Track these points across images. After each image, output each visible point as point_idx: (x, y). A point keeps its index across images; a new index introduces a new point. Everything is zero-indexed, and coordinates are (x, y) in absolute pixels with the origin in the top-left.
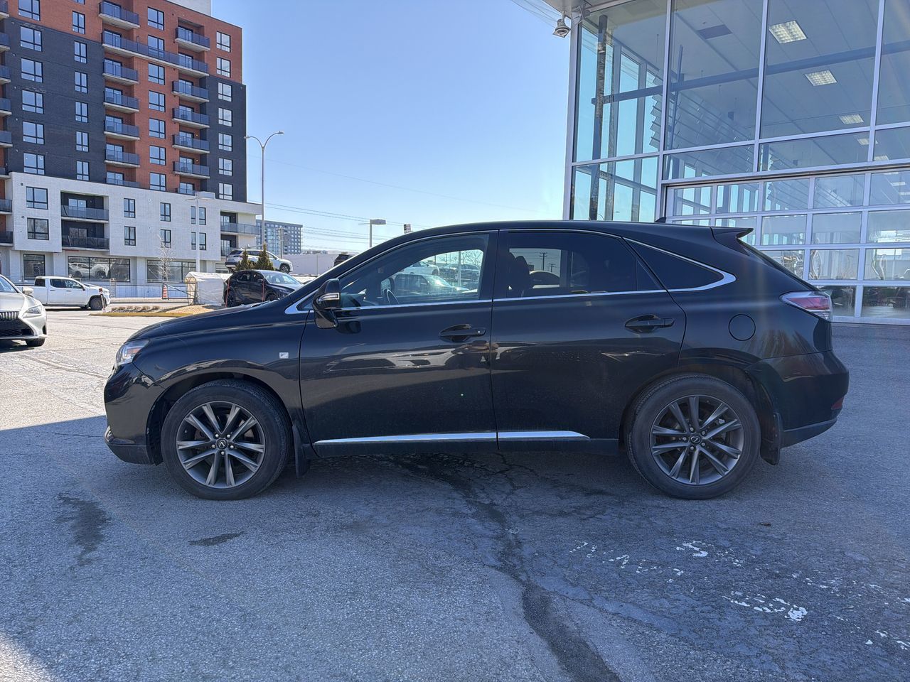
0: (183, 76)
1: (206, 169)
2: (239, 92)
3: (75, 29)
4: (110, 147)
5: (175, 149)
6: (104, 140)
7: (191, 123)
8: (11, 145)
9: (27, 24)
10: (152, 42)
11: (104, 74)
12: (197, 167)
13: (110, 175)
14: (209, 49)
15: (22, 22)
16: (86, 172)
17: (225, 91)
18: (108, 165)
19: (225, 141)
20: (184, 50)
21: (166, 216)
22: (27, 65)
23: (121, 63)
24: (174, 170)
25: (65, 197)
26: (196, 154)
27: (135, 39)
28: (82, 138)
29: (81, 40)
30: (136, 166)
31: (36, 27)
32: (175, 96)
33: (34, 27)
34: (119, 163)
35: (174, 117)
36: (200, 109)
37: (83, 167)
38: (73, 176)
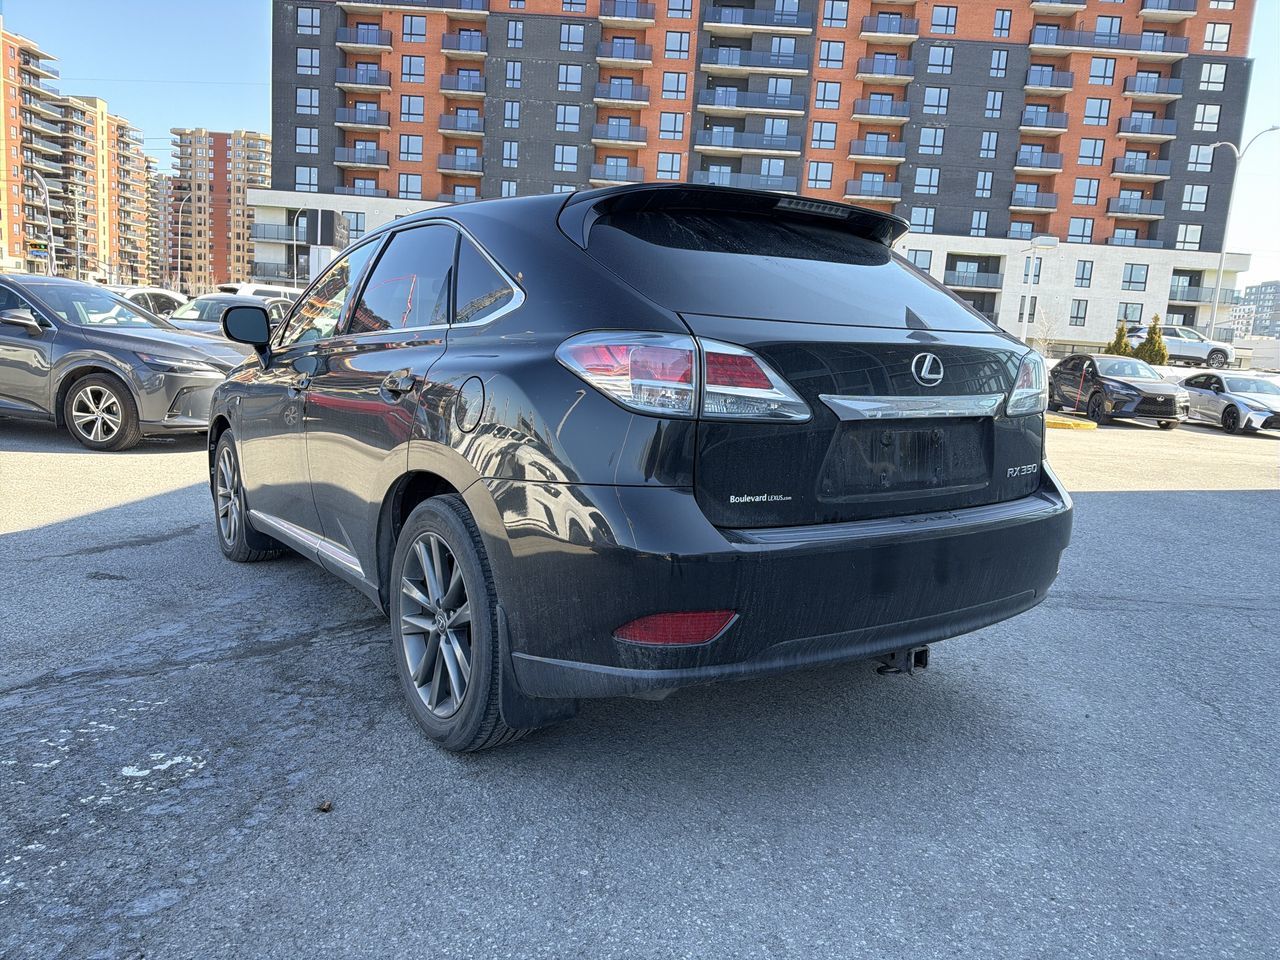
0: (1144, 66)
1: (1161, 204)
2: (1239, 72)
3: (996, 34)
4: (1020, 188)
5: (1115, 179)
6: (1013, 178)
7: (1149, 136)
8: (899, 200)
9: (938, 42)
10: (1103, 25)
11: (1026, 87)
12: (1148, 202)
13: (1015, 227)
14: (1195, 13)
15: (931, 42)
16: (983, 225)
17: (1213, 77)
18: (1014, 213)
19: (1201, 157)
20: (1151, 26)
21: (1084, 279)
22: (932, 94)
23: (1053, 66)
24: (1107, 211)
25: (953, 260)
26: (1148, 183)
27: (1077, 28)
28: (984, 180)
29: (1000, 46)
30: (1051, 210)
31: (946, 43)
32: (1126, 99)
33: (945, 43)
34: (1027, 208)
35: (1119, 131)
36: (1165, 111)
37: (979, 219)
38: (964, 231)
